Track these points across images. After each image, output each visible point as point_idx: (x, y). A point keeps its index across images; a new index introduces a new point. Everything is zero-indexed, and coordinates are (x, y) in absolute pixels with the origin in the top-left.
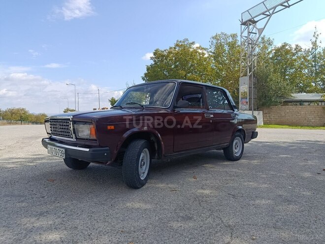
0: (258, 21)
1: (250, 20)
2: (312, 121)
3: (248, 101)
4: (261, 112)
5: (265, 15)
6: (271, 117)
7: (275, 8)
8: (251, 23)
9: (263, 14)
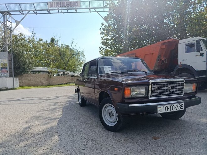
0: (13, 14)
1: (7, 12)
2: (44, 83)
3: (8, 70)
4: (18, 78)
5: (21, 13)
6: (23, 82)
7: (29, 11)
8: (8, 14)
9: (20, 12)
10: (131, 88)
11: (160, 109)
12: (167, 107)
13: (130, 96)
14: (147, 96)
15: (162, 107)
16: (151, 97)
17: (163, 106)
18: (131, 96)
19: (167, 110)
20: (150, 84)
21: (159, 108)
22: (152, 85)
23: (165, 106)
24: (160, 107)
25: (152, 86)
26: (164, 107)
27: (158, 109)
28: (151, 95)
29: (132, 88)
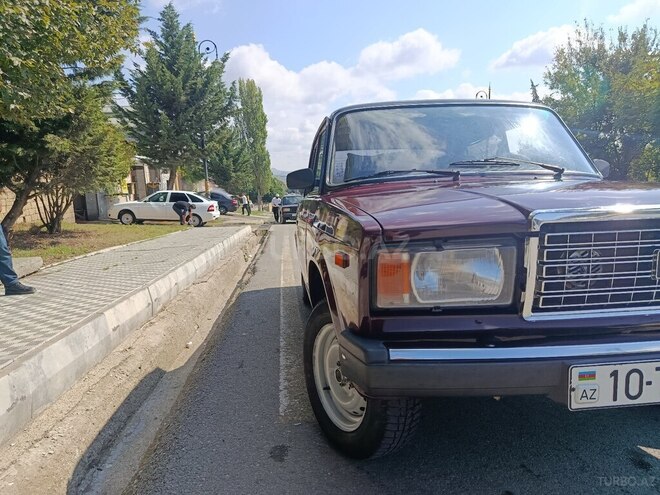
10: (412, 258)
11: (587, 384)
12: (635, 377)
13: (406, 297)
14: (509, 302)
15: (603, 371)
16: (535, 309)
17: (612, 368)
18: (413, 298)
19: (633, 391)
20: (535, 234)
21: (582, 376)
22: (541, 240)
23: (623, 369)
24: (592, 375)
25: (541, 248)
26: (615, 374)
27: (575, 381)
28: (536, 301)
29: (418, 255)
